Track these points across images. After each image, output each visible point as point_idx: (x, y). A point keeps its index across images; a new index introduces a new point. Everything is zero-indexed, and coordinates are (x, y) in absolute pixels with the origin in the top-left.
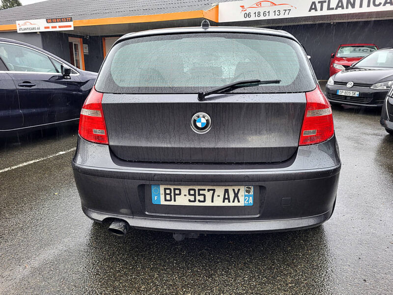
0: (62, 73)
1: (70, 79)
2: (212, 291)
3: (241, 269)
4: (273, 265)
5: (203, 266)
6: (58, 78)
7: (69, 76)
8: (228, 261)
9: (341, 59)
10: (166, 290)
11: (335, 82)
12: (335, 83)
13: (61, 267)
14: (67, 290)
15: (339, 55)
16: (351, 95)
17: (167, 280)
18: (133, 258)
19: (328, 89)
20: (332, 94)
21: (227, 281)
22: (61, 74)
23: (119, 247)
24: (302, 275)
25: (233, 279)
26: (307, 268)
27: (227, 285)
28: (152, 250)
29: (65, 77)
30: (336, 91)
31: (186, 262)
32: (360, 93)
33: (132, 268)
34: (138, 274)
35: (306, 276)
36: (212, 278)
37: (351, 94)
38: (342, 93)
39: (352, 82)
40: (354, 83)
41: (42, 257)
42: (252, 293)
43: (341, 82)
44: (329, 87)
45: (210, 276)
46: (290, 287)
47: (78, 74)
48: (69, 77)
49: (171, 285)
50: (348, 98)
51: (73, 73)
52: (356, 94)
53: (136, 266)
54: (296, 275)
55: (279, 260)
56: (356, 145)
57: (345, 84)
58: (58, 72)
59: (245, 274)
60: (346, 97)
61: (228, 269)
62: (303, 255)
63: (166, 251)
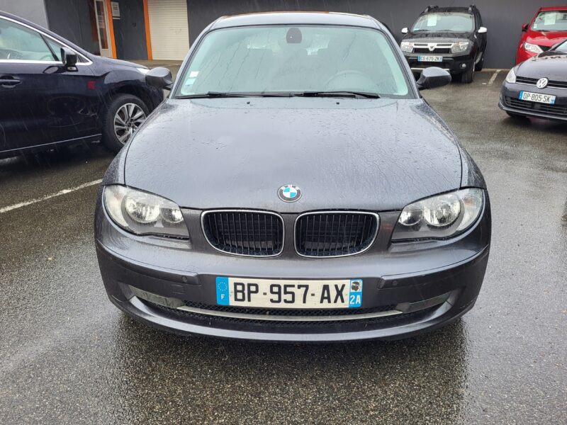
0: (63, 60)
1: (77, 71)
2: (256, 418)
3: (305, 386)
4: (353, 382)
5: (250, 379)
6: (56, 69)
7: (75, 66)
8: (287, 373)
9: (537, 34)
10: (189, 412)
11: (518, 77)
12: (519, 79)
13: (45, 372)
14: (49, 407)
15: (535, 27)
16: (542, 101)
17: (194, 399)
18: (150, 364)
19: (505, 89)
20: (512, 98)
21: (281, 403)
22: (61, 63)
23: (133, 346)
24: (393, 399)
25: (289, 400)
26: (403, 388)
27: (279, 409)
28: (179, 352)
29: (69, 68)
30: (519, 93)
31: (226, 372)
32: (556, 98)
33: (147, 378)
34: (154, 387)
35: (398, 400)
36: (260, 398)
37: (542, 99)
38: (527, 96)
39: (545, 79)
40: (549, 81)
41: (19, 356)
42: (314, 423)
43: (529, 79)
44: (507, 85)
45: (258, 395)
46: (371, 416)
47: (90, 63)
48: (75, 68)
49: (198, 406)
50: (537, 106)
51: (82, 60)
52: (550, 99)
53: (153, 375)
54: (383, 399)
55: (364, 374)
56: (533, 189)
57: (534, 81)
58: (56, 59)
59: (308, 394)
60: (533, 104)
61: (286, 384)
62: (402, 368)
63: (199, 355)
